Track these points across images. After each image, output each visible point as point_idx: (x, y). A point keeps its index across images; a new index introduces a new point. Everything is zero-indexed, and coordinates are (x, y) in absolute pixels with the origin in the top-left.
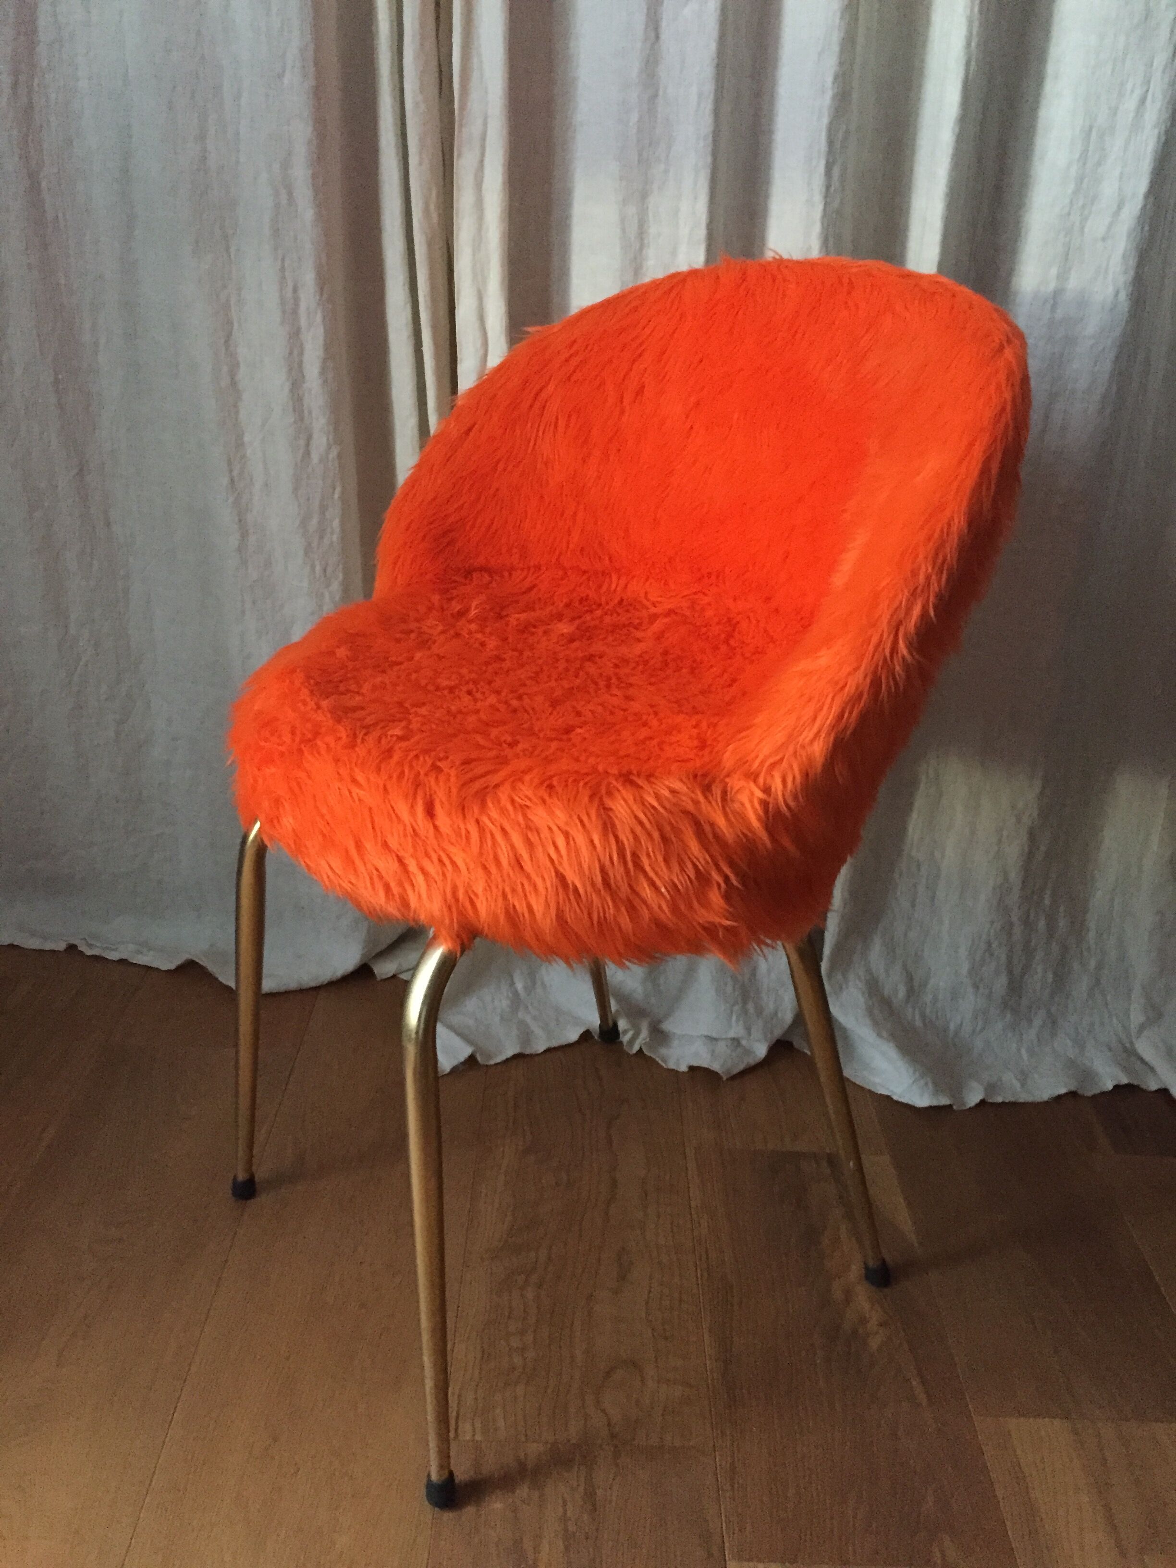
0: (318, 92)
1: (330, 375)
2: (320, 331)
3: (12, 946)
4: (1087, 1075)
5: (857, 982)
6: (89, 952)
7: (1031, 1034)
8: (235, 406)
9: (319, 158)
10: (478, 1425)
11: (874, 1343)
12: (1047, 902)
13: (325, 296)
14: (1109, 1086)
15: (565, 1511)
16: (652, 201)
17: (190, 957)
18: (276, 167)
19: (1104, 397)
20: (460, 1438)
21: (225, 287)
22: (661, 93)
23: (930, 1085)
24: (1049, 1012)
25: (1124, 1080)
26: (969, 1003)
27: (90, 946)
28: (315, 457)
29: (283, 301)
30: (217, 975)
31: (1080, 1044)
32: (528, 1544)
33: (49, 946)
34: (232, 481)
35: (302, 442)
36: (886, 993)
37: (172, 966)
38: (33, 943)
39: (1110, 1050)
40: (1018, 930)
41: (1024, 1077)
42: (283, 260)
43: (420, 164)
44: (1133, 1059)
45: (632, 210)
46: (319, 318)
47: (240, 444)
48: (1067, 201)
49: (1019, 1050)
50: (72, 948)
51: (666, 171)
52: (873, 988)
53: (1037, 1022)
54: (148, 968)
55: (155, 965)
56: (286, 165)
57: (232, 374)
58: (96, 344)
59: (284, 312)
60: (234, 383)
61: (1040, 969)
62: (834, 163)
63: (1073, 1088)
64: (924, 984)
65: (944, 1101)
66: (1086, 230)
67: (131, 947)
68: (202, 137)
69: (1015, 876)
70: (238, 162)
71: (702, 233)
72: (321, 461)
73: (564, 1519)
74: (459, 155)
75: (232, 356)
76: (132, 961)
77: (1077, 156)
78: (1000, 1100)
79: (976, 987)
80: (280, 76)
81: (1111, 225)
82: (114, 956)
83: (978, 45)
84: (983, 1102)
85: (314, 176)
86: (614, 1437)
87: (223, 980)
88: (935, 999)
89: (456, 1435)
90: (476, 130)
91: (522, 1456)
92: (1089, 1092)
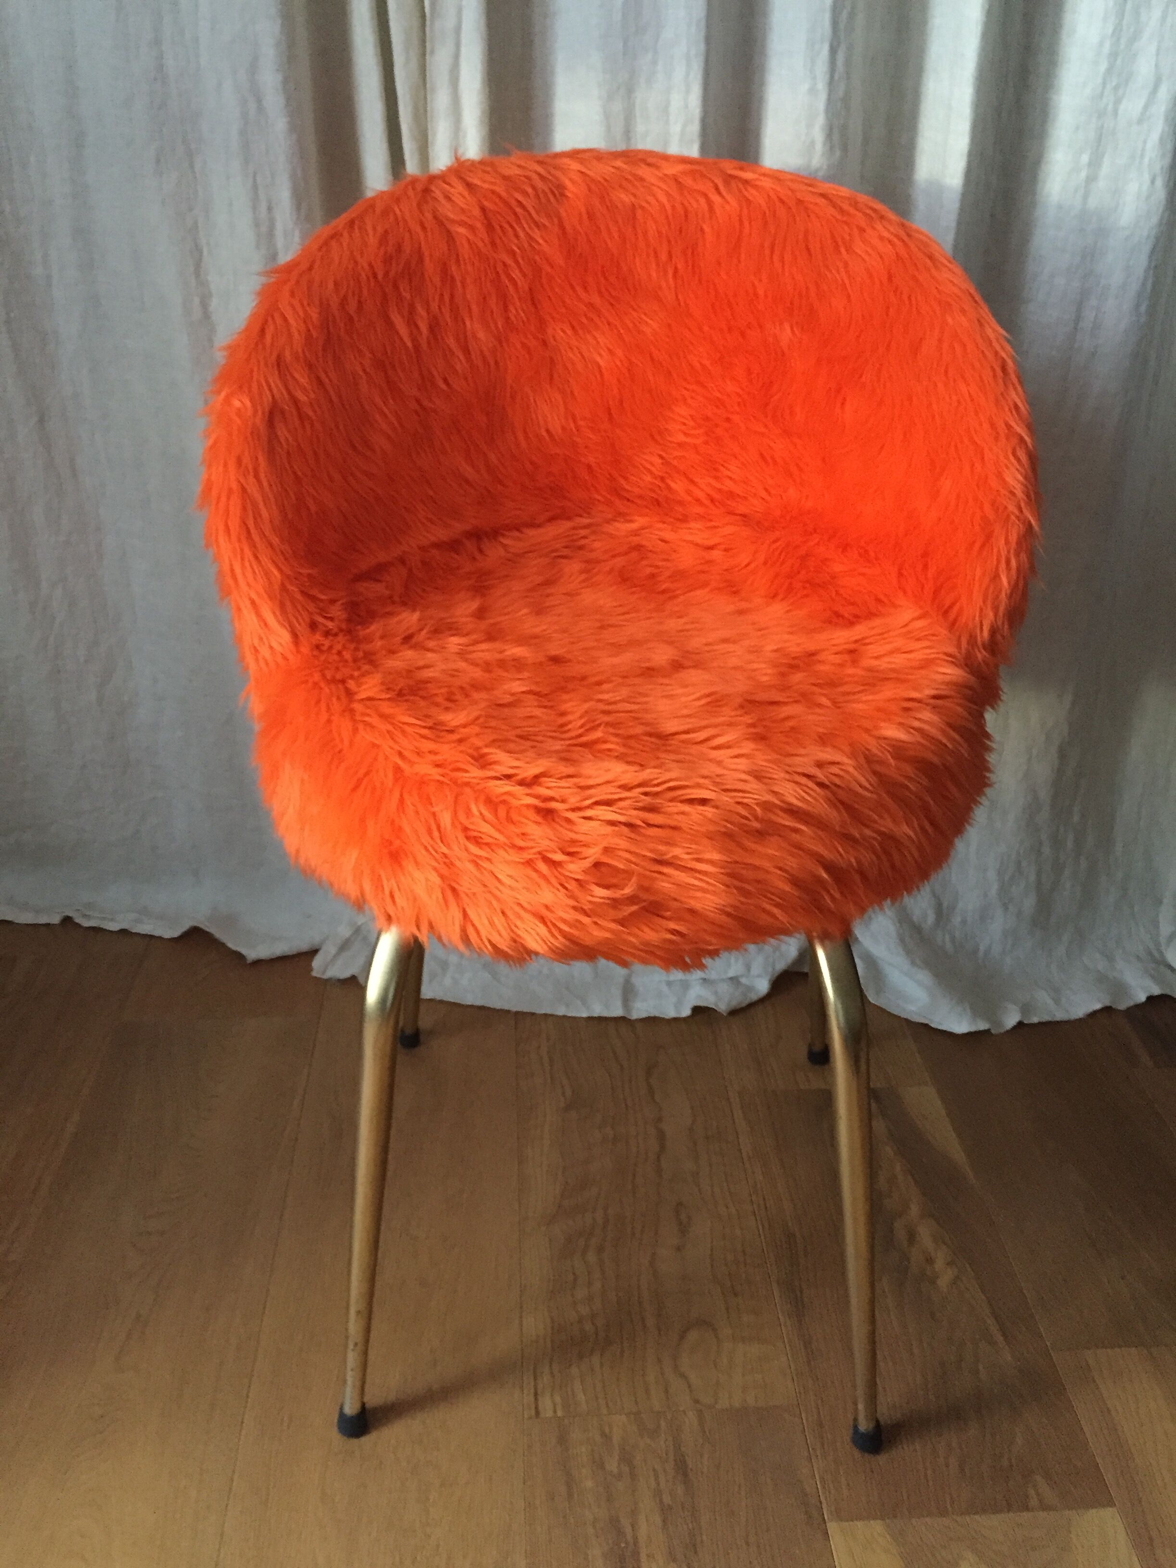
4: (1119, 988)
6: (86, 923)
7: (1061, 950)
8: (210, 340)
9: (289, 59)
10: (558, 1399)
11: (943, 1282)
12: (1076, 818)
13: (303, 214)
14: (1142, 998)
15: (658, 1484)
16: (639, 95)
17: (196, 924)
18: (242, 73)
19: (1139, 295)
20: (542, 1415)
23: (969, 1011)
24: (1077, 927)
25: (1156, 991)
26: (998, 925)
27: (87, 917)
29: (257, 224)
30: (224, 941)
31: (1110, 958)
32: (625, 1523)
33: (43, 920)
36: (915, 919)
37: (176, 934)
38: (25, 918)
39: (1140, 960)
40: (1047, 850)
41: (1056, 993)
42: (255, 177)
44: (1162, 968)
45: (618, 106)
48: (1099, 80)
49: (1049, 967)
50: (67, 920)
51: (654, 63)
52: (902, 915)
53: (1066, 938)
54: (150, 938)
55: (157, 933)
56: (253, 68)
57: (205, 305)
58: (49, 277)
59: (259, 234)
60: (207, 315)
61: (1068, 885)
62: (839, 45)
63: (1108, 1004)
64: (952, 908)
65: (982, 1026)
66: (1120, 112)
67: (128, 916)
68: (157, 42)
69: (1044, 795)
70: (198, 68)
73: (658, 1493)
74: (432, 52)
75: (202, 283)
76: (134, 931)
77: (1110, 31)
78: (1035, 1020)
79: (1006, 908)
81: (1146, 107)
82: (114, 927)
84: (1020, 1024)
85: (286, 81)
86: (697, 1401)
87: (231, 945)
88: (964, 922)
89: (537, 1413)
90: (450, 23)
91: (607, 1430)
92: (1122, 1006)
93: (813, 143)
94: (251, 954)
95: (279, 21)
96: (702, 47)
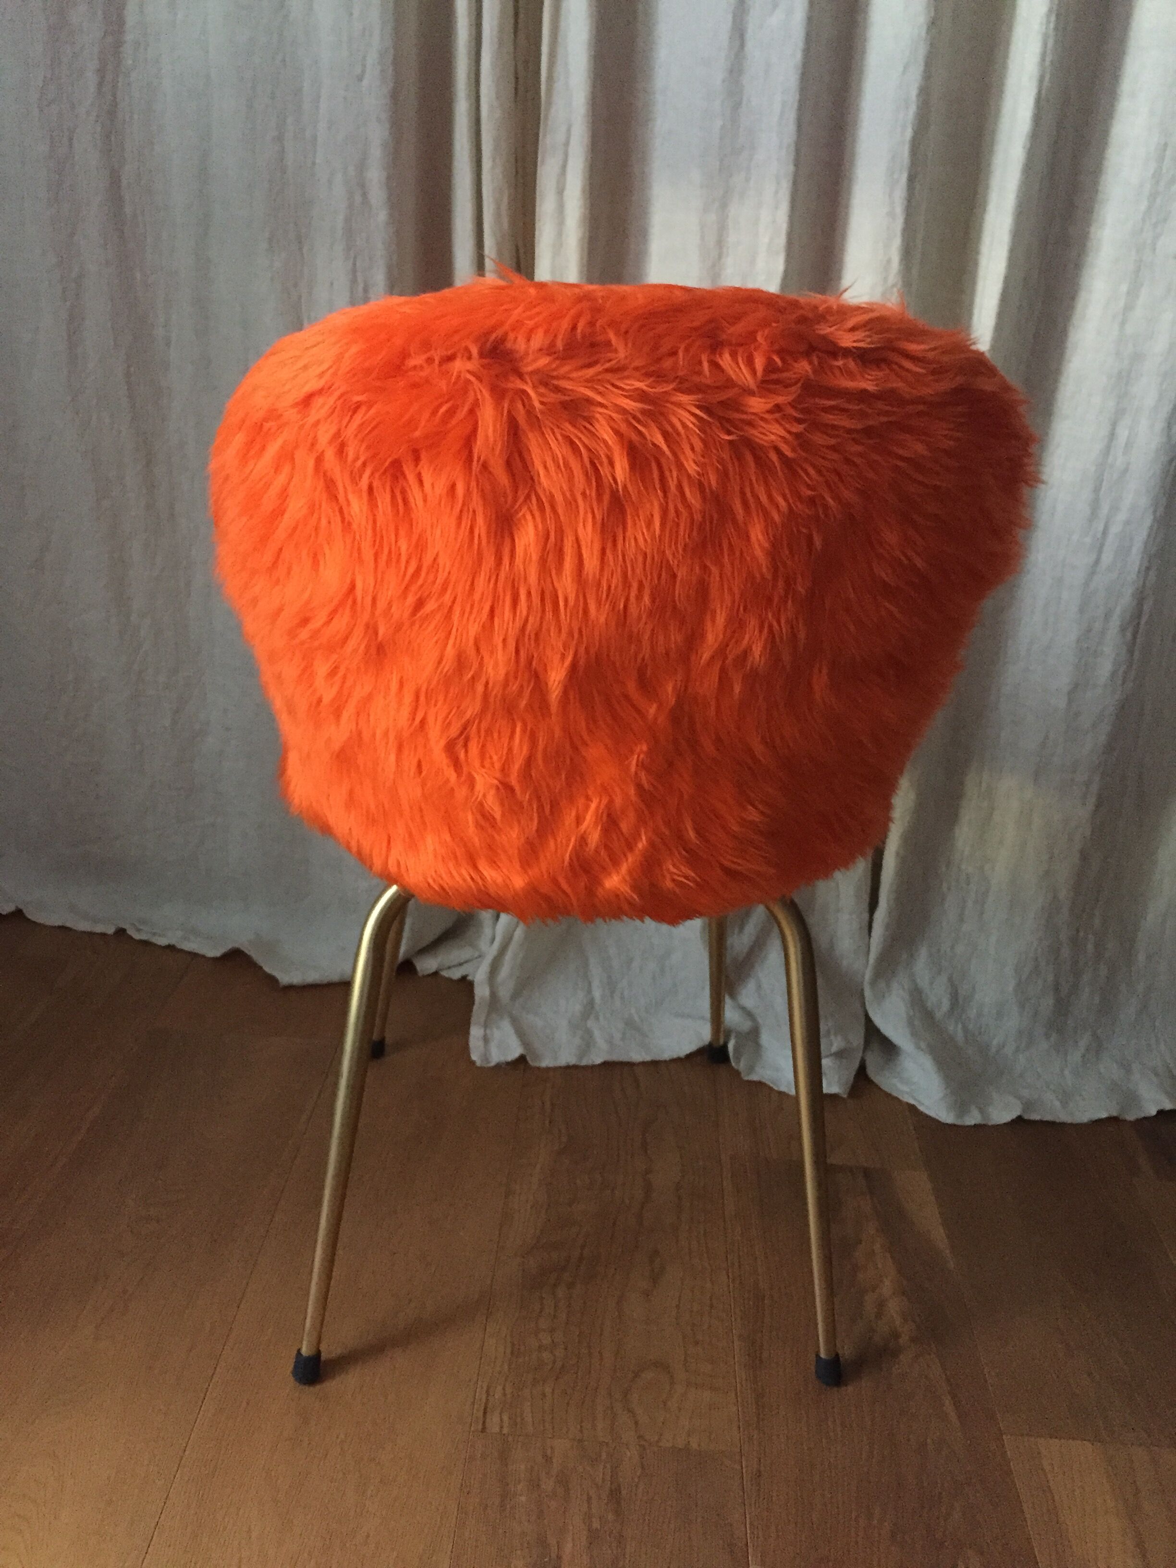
0: (395, 96)
3: (63, 928)
4: (1131, 1098)
5: (901, 991)
6: (137, 936)
7: (1075, 1057)
10: (505, 1418)
11: (906, 1356)
12: (1097, 922)
14: (1153, 1112)
15: (590, 1508)
16: (733, 210)
17: (237, 945)
18: (351, 170)
20: (488, 1430)
21: (296, 285)
22: (744, 102)
24: (1094, 1035)
25: (1169, 1106)
26: (1013, 1022)
27: (139, 930)
30: (262, 965)
31: (1127, 1068)
32: (552, 1541)
33: (99, 929)
37: (218, 954)
38: (83, 926)
39: (1157, 1075)
40: (1066, 952)
41: (1066, 1097)
42: (355, 258)
43: (493, 168)
45: (712, 217)
48: (1140, 217)
49: (1062, 1071)
50: (121, 932)
51: (747, 180)
52: (917, 998)
53: (1083, 1043)
54: (194, 955)
55: (201, 951)
56: (362, 167)
58: (168, 339)
61: (1087, 991)
63: (1116, 1113)
64: (969, 998)
66: (1158, 247)
67: (179, 933)
68: (280, 138)
69: (1064, 895)
70: (314, 163)
71: (782, 240)
74: (543, 162)
76: (179, 947)
77: (1150, 174)
78: (1037, 1117)
79: (1022, 1006)
80: (360, 78)
82: (162, 941)
83: (1052, 62)
84: (1019, 1119)
85: (389, 177)
86: (640, 1437)
87: (267, 969)
88: (980, 1015)
89: (484, 1430)
90: (560, 137)
91: (549, 1452)
92: (1131, 1117)
93: (889, 261)
94: (285, 978)
95: (387, 126)
96: (791, 168)
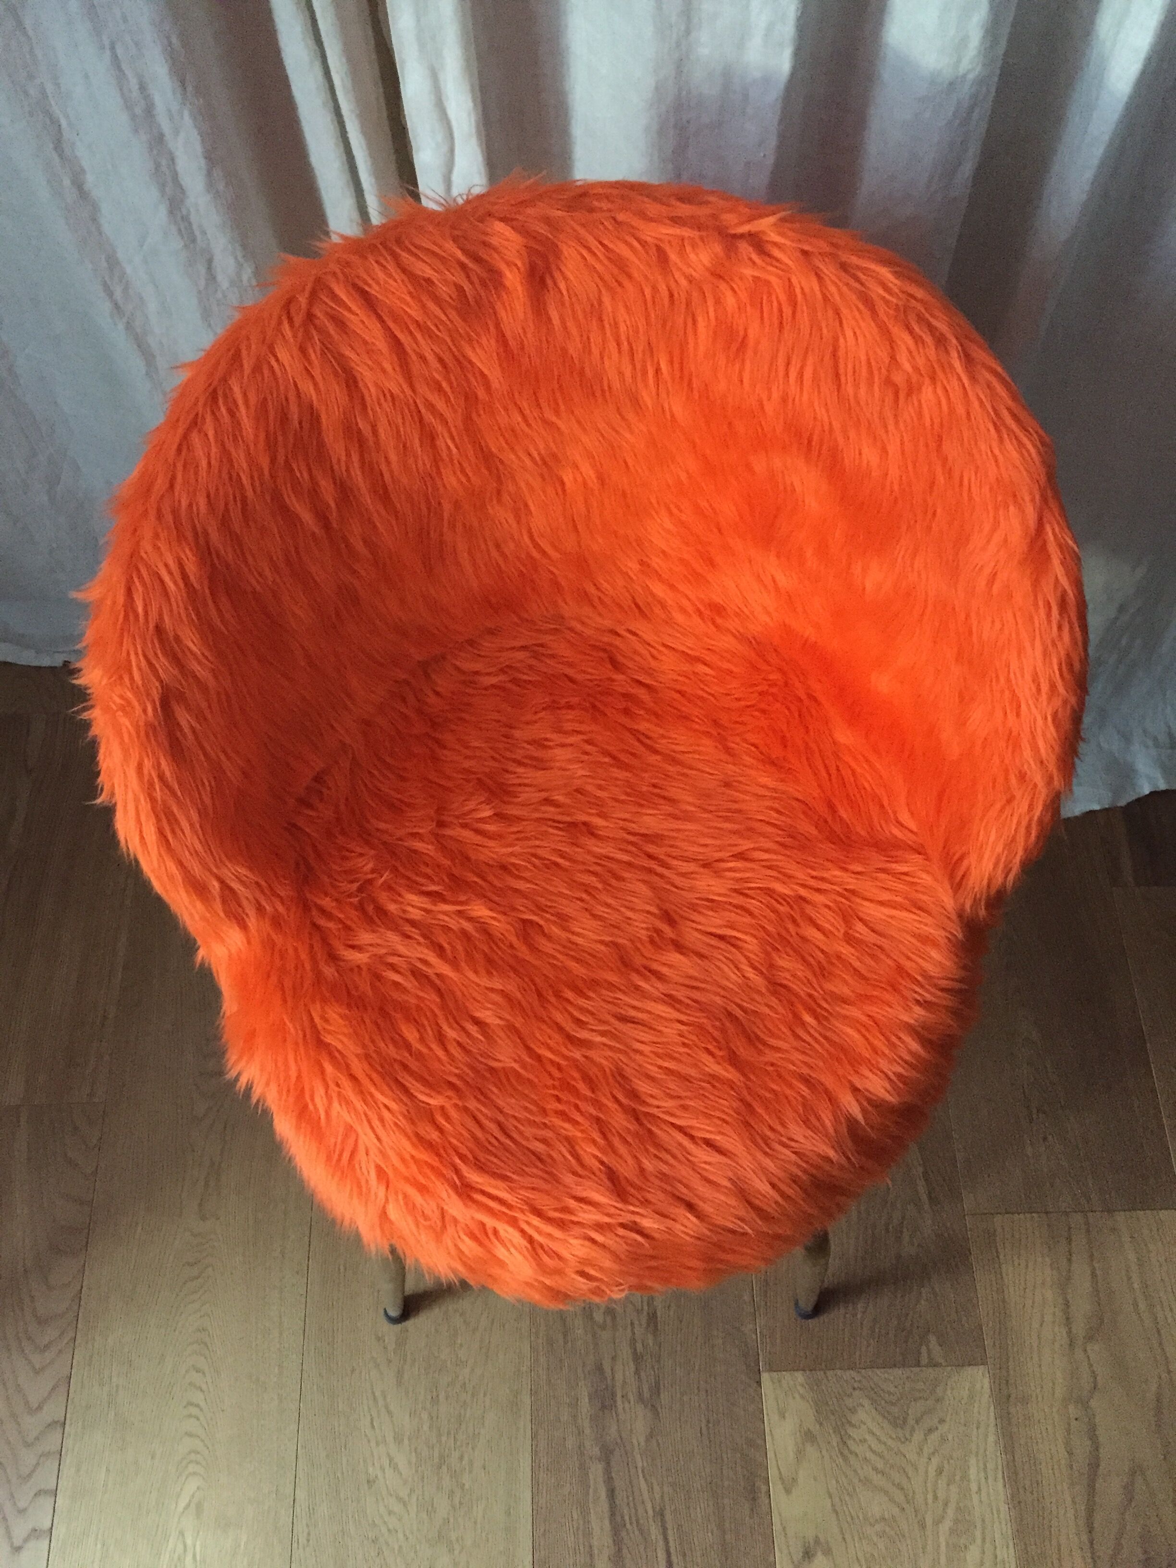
1: (221, 186)
2: (194, 136)
8: (94, 220)
13: (190, 89)
21: (31, 77)
28: (223, 282)
29: (128, 105)
32: (607, 1367)
34: (117, 306)
35: (202, 269)
42: (113, 48)
46: (187, 119)
47: (113, 262)
57: (79, 185)
59: (133, 117)
60: (83, 193)
72: (232, 283)
73: (633, 1341)
